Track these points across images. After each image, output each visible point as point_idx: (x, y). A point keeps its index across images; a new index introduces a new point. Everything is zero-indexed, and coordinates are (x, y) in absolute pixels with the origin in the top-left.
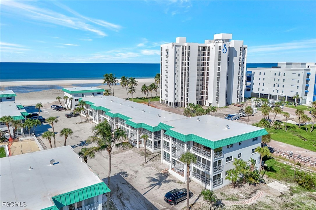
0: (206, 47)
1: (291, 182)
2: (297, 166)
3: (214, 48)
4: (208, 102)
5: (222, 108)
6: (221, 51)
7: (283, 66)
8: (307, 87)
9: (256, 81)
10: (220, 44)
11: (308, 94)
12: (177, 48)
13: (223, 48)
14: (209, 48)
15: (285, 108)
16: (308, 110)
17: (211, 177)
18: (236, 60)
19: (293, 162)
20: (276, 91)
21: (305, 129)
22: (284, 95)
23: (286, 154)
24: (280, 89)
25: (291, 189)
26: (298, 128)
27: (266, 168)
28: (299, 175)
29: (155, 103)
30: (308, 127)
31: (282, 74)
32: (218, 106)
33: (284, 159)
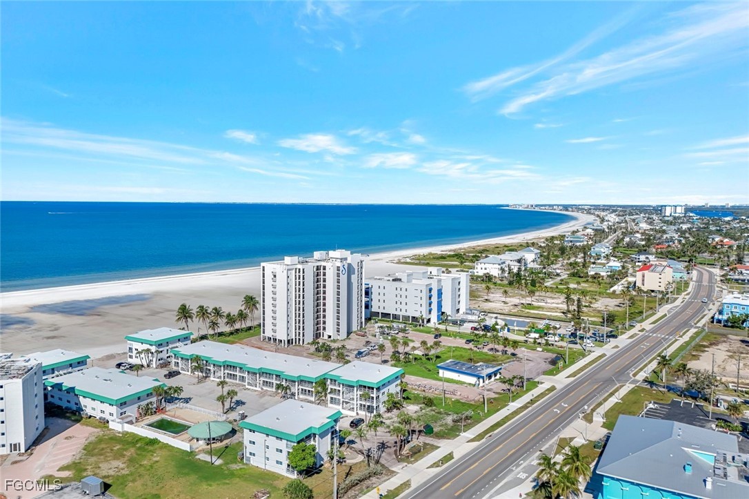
0: (321, 266)
1: (420, 404)
2: (423, 393)
3: (332, 268)
4: (327, 333)
5: (344, 340)
6: (340, 272)
7: (404, 279)
8: (430, 304)
9: (374, 296)
10: (338, 264)
11: (432, 312)
12: (289, 272)
13: (341, 268)
14: (324, 268)
15: (411, 332)
16: (433, 334)
17: (375, 407)
18: (354, 278)
19: (421, 391)
20: (399, 310)
21: (428, 359)
22: (407, 314)
23: (416, 385)
24: (403, 307)
25: (421, 408)
26: (424, 358)
27: (404, 398)
28: (425, 398)
29: (253, 340)
30: (432, 357)
31: (404, 290)
32: (339, 338)
33: (415, 389)
